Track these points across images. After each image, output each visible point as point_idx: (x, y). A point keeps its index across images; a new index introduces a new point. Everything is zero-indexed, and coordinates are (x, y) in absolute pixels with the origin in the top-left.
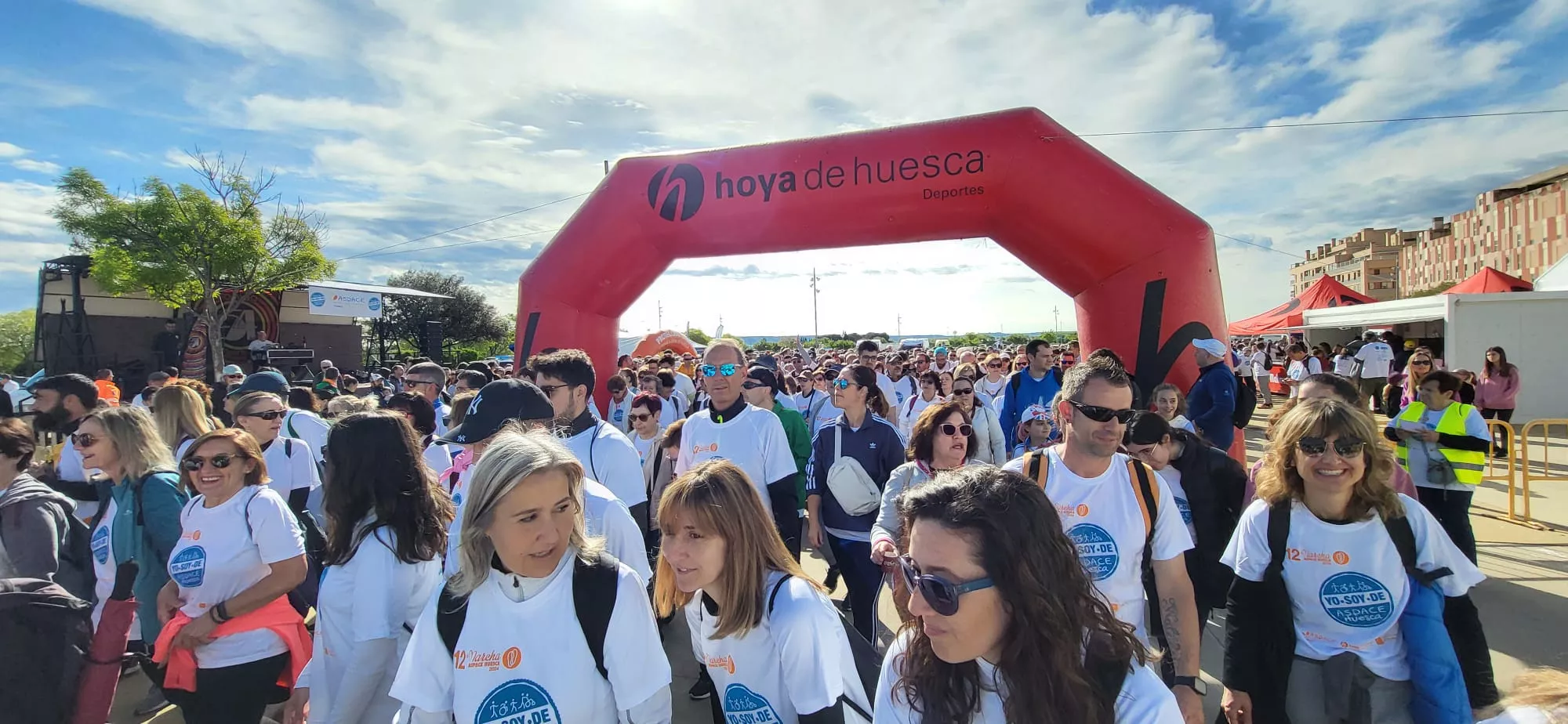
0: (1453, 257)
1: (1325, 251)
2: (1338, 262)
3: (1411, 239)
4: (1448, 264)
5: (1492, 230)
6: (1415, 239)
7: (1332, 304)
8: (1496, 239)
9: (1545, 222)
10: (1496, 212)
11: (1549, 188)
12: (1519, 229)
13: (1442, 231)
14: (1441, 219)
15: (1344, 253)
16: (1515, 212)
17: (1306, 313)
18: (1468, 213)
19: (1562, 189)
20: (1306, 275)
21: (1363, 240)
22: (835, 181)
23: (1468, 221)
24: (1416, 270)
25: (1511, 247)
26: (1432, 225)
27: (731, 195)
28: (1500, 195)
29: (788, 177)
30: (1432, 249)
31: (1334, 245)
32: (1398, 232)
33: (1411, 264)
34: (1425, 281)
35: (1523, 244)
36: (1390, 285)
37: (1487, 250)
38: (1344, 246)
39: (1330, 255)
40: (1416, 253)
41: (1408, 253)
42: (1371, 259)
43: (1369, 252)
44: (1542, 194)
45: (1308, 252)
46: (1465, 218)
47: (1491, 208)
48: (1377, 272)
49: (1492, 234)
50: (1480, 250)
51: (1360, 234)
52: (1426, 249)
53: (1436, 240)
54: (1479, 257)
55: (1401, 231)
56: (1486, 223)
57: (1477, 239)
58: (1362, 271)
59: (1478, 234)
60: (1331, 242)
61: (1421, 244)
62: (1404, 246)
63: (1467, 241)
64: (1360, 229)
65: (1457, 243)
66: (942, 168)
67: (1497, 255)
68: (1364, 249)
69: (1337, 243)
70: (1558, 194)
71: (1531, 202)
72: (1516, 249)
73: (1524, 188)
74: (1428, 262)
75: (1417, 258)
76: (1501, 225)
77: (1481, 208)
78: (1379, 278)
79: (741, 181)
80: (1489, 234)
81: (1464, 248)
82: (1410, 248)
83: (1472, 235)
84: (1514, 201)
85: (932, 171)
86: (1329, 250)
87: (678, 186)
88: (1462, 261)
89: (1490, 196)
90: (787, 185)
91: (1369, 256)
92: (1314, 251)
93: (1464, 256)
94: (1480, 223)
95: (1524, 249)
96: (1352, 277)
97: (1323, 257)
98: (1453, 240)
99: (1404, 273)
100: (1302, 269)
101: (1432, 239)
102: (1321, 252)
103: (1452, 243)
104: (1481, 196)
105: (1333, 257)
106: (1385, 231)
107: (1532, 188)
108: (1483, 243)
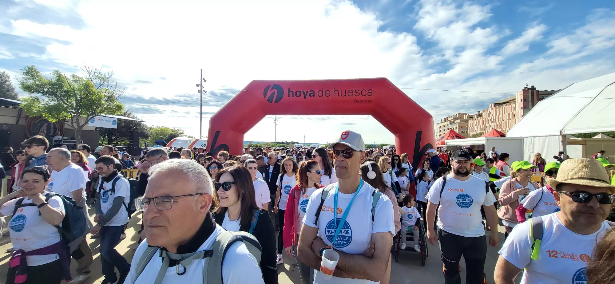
0: (483, 124)
1: (446, 120)
2: (450, 123)
3: (471, 117)
4: (481, 126)
5: (493, 115)
6: (472, 117)
7: (453, 138)
8: (494, 119)
9: (507, 114)
10: (494, 110)
11: (508, 104)
12: (500, 116)
13: (480, 115)
14: (480, 111)
15: (452, 121)
16: (499, 110)
17: (446, 141)
18: (487, 110)
19: (511, 104)
20: (441, 127)
21: (457, 116)
22: (327, 95)
23: (487, 112)
24: (473, 127)
25: (498, 122)
26: (477, 113)
27: (293, 96)
28: (495, 105)
29: (312, 92)
30: (477, 121)
31: (449, 118)
32: (467, 115)
33: (471, 125)
34: (475, 131)
35: (501, 121)
36: (465, 132)
37: (492, 122)
38: (452, 118)
39: (447, 121)
40: (473, 122)
41: (470, 121)
43: (459, 121)
44: (506, 105)
45: (441, 119)
46: (486, 111)
47: (493, 109)
48: (462, 127)
49: (493, 117)
50: (490, 122)
51: (457, 114)
52: (475, 121)
53: (478, 118)
54: (490, 124)
55: (468, 114)
56: (492, 113)
57: (489, 118)
58: (457, 127)
59: (490, 117)
60: (448, 117)
61: (474, 119)
62: (469, 119)
63: (487, 119)
64: (457, 113)
65: (484, 119)
66: (360, 94)
67: (495, 123)
68: (458, 120)
69: (450, 117)
70: (510, 106)
71: (503, 108)
72: (500, 122)
73: (501, 103)
74: (476, 125)
76: (496, 115)
77: (490, 109)
78: (462, 130)
79: (296, 92)
80: (492, 117)
81: (486, 121)
82: (471, 120)
83: (488, 117)
84: (499, 107)
85: (357, 94)
86: (448, 119)
87: (274, 92)
88: (485, 125)
89: (493, 105)
90: (312, 95)
91: (459, 122)
92: (443, 119)
93: (486, 123)
94: (490, 113)
95: (502, 122)
96: (455, 129)
97: (446, 122)
99: (469, 128)
100: (439, 125)
101: (477, 117)
102: (445, 120)
103: (482, 119)
104: (490, 105)
105: (449, 122)
106: (464, 114)
107: (504, 103)
108: (491, 120)
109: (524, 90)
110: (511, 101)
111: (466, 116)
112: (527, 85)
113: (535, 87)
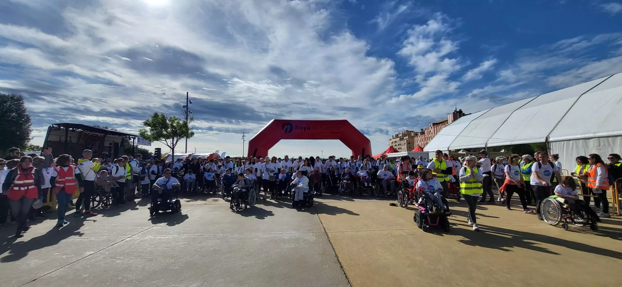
0: (425, 141)
1: (397, 136)
2: (400, 140)
3: (416, 134)
6: (417, 134)
13: (423, 133)
14: (423, 130)
15: (402, 137)
16: (437, 129)
18: (428, 129)
19: (445, 124)
20: (392, 143)
26: (420, 131)
28: (434, 124)
30: (421, 138)
31: (399, 135)
33: (417, 142)
36: (412, 148)
38: (401, 135)
39: (398, 137)
41: (416, 139)
43: (407, 137)
44: (442, 125)
45: (393, 136)
47: (432, 128)
48: (409, 143)
49: (433, 135)
50: (430, 139)
51: (405, 132)
56: (432, 132)
58: (406, 143)
59: (430, 134)
63: (428, 136)
64: (405, 130)
65: (426, 136)
69: (400, 134)
70: (444, 126)
71: (440, 127)
73: (438, 123)
74: (420, 141)
75: (418, 140)
76: (434, 132)
77: (430, 128)
78: (410, 145)
81: (427, 138)
82: (416, 137)
84: (436, 126)
88: (427, 142)
89: (432, 124)
92: (394, 136)
93: (427, 140)
94: (430, 131)
96: (404, 144)
98: (425, 135)
99: (415, 144)
100: (391, 141)
101: (421, 135)
103: (425, 137)
104: (430, 124)
106: (410, 131)
107: (440, 123)
108: (431, 137)
109: (454, 113)
110: (445, 121)
111: (413, 133)
112: (456, 109)
113: (462, 110)
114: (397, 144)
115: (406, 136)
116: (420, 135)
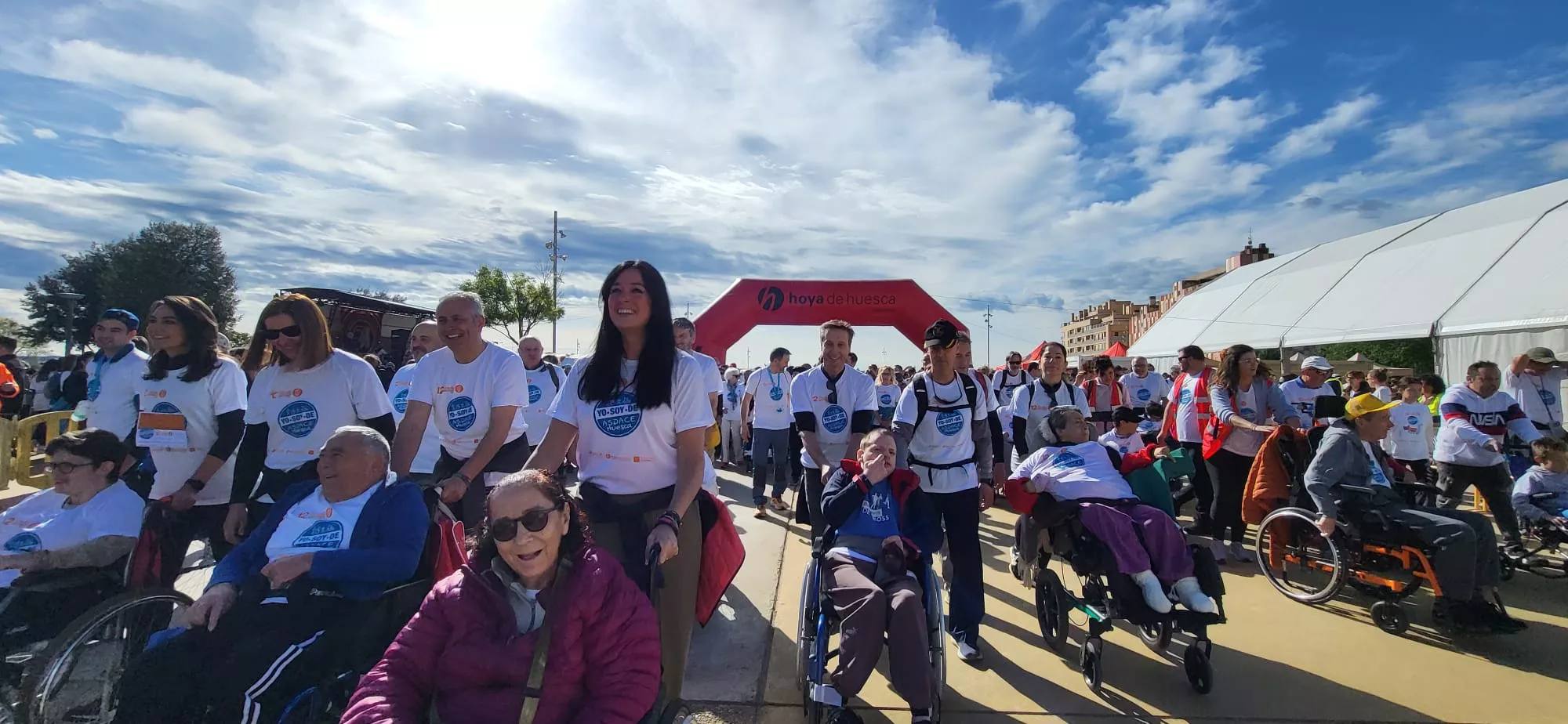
1: (1084, 315)
2: (1092, 324)
3: (1137, 310)
10: (1184, 296)
11: (1212, 282)
13: (1154, 307)
15: (1097, 318)
18: (1168, 296)
20: (1071, 333)
21: (1108, 308)
23: (1169, 301)
24: (1139, 334)
26: (1149, 302)
28: (1186, 284)
30: (1149, 319)
31: (1091, 311)
32: (1130, 304)
33: (1136, 330)
38: (1096, 313)
39: (1086, 319)
40: (1139, 320)
41: (1134, 321)
42: (1112, 324)
43: (1111, 318)
45: (1073, 314)
46: (1166, 299)
47: (1181, 293)
48: (1117, 334)
51: (1107, 304)
52: (1145, 318)
53: (1151, 313)
55: (1132, 304)
58: (1107, 334)
60: (1088, 309)
61: (1142, 314)
62: (1133, 316)
64: (1107, 300)
69: (1093, 309)
73: (1199, 281)
74: (1146, 329)
75: (1140, 326)
77: (1176, 293)
78: (1118, 337)
82: (1136, 317)
84: (1193, 289)
86: (1087, 314)
89: (1181, 284)
91: (1111, 322)
92: (1077, 315)
96: (1101, 336)
97: (1083, 319)
98: (1160, 314)
99: (1132, 336)
100: (1068, 328)
101: (1148, 312)
102: (1081, 316)
104: (1176, 284)
105: (1089, 320)
106: (1121, 303)
107: (1203, 280)
109: (1243, 252)
110: (1217, 275)
111: (1128, 307)
112: (1250, 243)
113: (1267, 246)
114: (1084, 336)
115: (1109, 315)
116: (1145, 312)
